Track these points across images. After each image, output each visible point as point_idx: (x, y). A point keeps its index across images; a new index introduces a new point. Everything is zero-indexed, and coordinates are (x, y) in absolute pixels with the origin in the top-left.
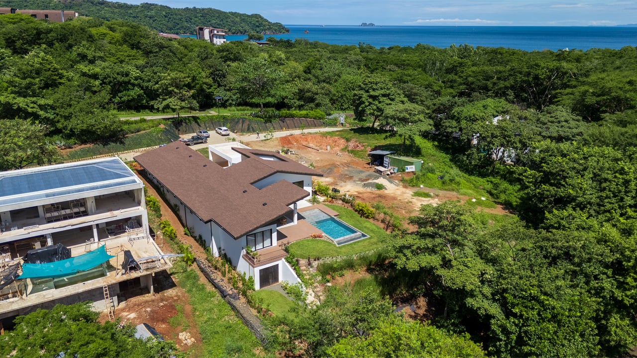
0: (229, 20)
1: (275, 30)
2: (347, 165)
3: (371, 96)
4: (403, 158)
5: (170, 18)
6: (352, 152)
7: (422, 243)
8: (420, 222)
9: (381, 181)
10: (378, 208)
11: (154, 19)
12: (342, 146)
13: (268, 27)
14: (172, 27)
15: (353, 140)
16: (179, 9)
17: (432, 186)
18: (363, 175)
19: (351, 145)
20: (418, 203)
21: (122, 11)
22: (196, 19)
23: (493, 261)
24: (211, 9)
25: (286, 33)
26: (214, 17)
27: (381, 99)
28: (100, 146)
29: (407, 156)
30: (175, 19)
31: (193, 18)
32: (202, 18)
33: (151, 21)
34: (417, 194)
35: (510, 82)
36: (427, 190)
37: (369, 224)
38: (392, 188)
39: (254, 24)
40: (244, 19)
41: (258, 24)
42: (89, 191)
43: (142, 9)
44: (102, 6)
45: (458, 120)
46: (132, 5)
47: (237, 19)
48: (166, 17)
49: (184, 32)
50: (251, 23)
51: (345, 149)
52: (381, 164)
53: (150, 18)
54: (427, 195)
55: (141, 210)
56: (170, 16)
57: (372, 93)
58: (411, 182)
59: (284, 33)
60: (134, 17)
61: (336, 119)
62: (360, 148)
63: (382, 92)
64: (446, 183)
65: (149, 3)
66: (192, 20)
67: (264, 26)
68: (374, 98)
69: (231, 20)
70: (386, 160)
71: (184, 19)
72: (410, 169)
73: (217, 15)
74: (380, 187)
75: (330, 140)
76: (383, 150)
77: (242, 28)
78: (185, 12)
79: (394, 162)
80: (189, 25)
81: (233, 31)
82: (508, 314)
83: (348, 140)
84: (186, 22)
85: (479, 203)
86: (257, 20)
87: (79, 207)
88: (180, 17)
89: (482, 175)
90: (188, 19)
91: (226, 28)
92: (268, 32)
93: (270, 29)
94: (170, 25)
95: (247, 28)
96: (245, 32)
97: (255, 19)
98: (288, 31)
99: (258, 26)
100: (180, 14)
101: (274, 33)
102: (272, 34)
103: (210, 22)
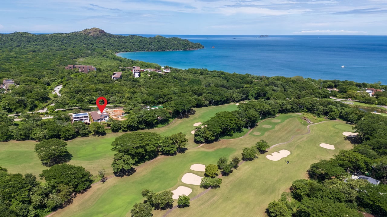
0: (171, 43)
4: (125, 114)
5: (142, 43)
11: (134, 44)
13: (191, 46)
16: (147, 38)
21: (120, 40)
22: (154, 43)
28: (87, 111)
32: (158, 42)
33: (133, 45)
38: (120, 118)
39: (184, 45)
40: (179, 42)
42: (83, 116)
43: (129, 38)
44: (111, 38)
46: (125, 36)
47: (175, 42)
49: (148, 50)
50: (182, 44)
55: (88, 118)
59: (201, 48)
60: (125, 43)
65: (133, 35)
67: (189, 46)
70: (123, 114)
71: (148, 43)
73: (165, 41)
77: (178, 47)
78: (149, 39)
80: (150, 46)
81: (173, 49)
86: (186, 42)
87: (82, 117)
88: (147, 42)
90: (151, 43)
91: (169, 47)
92: (191, 49)
93: (192, 47)
94: (141, 46)
95: (180, 47)
96: (179, 49)
97: (185, 42)
98: (203, 47)
99: (186, 46)
100: (147, 41)
101: (194, 49)
102: (193, 50)
103: (161, 44)
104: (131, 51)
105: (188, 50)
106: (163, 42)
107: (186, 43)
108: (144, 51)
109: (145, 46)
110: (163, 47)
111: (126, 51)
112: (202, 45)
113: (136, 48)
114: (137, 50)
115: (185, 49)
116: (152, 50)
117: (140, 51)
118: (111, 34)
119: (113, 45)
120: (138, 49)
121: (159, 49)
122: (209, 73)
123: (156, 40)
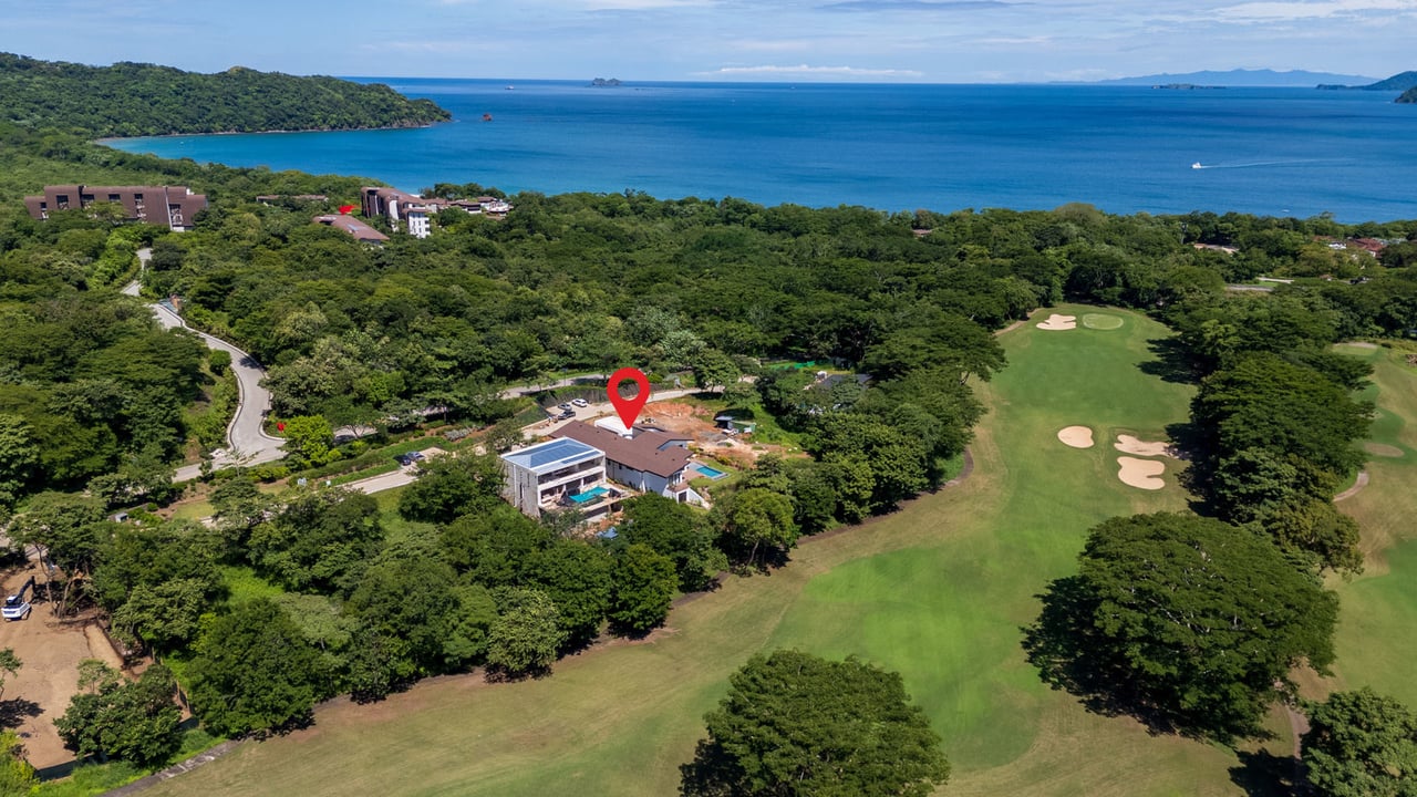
0: (321, 99)
1: (423, 118)
2: (700, 429)
3: (710, 371)
4: (741, 422)
5: (188, 97)
6: (699, 417)
7: (761, 473)
8: (759, 463)
9: (729, 441)
10: (732, 459)
11: (152, 100)
12: (690, 413)
13: (407, 111)
14: (196, 116)
15: (699, 406)
16: (206, 75)
17: (764, 442)
18: (715, 437)
19: (698, 411)
20: (756, 454)
21: (76, 83)
22: (246, 98)
23: (793, 479)
24: (277, 75)
25: (444, 120)
26: (287, 92)
27: (720, 372)
29: (744, 420)
30: (199, 99)
31: (240, 95)
32: (260, 95)
33: (148, 104)
34: (754, 448)
35: (834, 325)
36: (761, 445)
37: (728, 468)
38: (738, 445)
39: (377, 106)
40: (353, 95)
41: (385, 107)
43: (121, 76)
44: (28, 73)
45: (779, 390)
46: (94, 68)
47: (337, 95)
48: (177, 94)
49: (224, 127)
50: (368, 103)
51: (693, 415)
52: (726, 427)
53: (143, 97)
54: (761, 449)
56: (187, 92)
57: (712, 368)
58: (749, 440)
59: (439, 121)
60: (105, 97)
61: (672, 381)
62: (706, 413)
63: (719, 366)
64: (773, 439)
65: (134, 61)
66: (240, 100)
67: (399, 109)
68: (713, 372)
69: (324, 99)
70: (730, 425)
71: (220, 100)
72: (748, 430)
73: (294, 88)
74: (729, 445)
75: (678, 407)
76: (725, 415)
77: (352, 114)
78: (220, 82)
79: (736, 426)
80: (231, 112)
81: (333, 122)
82: (799, 499)
83: (694, 407)
84: (226, 104)
85: (794, 451)
86: (382, 96)
87: (572, 468)
88: (212, 94)
89: (798, 431)
90: (230, 98)
91: (316, 117)
92: (407, 123)
93: (410, 115)
94: (191, 113)
95: (361, 114)
96: (359, 123)
97: (377, 95)
98: (447, 116)
99: (385, 111)
100: (210, 88)
101: (420, 124)
102: (416, 125)
103: (279, 103)
104: (148, 134)
105: (395, 126)
106: (287, 95)
107: (383, 100)
108: (208, 131)
109: (209, 110)
110: (290, 117)
111: (125, 135)
112: (443, 109)
113: (168, 122)
114: (174, 128)
115: (385, 123)
116: (241, 129)
117: (189, 131)
118: (24, 57)
119: (52, 108)
120: (179, 122)
121: (272, 122)
122: (676, 208)
123: (250, 84)
